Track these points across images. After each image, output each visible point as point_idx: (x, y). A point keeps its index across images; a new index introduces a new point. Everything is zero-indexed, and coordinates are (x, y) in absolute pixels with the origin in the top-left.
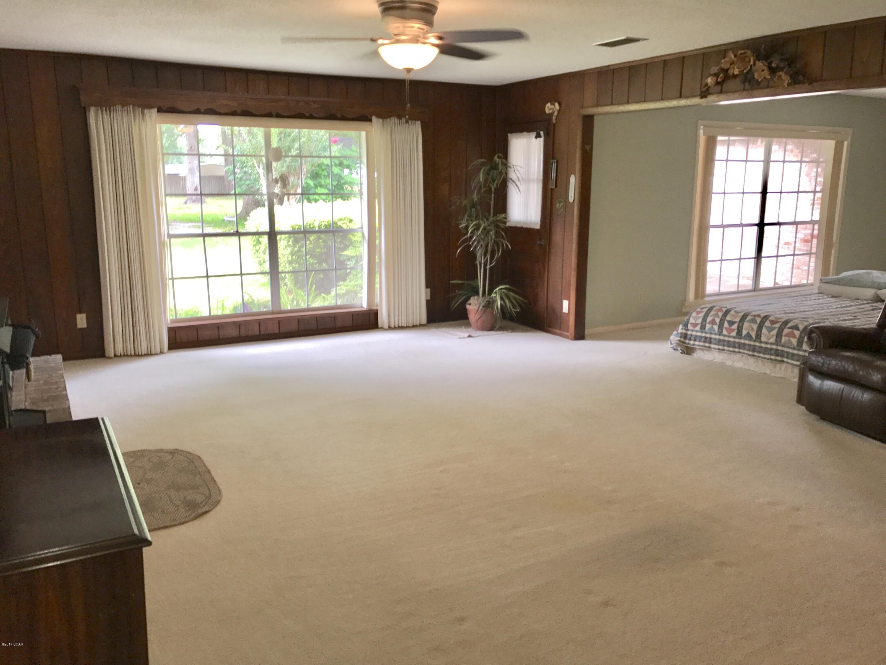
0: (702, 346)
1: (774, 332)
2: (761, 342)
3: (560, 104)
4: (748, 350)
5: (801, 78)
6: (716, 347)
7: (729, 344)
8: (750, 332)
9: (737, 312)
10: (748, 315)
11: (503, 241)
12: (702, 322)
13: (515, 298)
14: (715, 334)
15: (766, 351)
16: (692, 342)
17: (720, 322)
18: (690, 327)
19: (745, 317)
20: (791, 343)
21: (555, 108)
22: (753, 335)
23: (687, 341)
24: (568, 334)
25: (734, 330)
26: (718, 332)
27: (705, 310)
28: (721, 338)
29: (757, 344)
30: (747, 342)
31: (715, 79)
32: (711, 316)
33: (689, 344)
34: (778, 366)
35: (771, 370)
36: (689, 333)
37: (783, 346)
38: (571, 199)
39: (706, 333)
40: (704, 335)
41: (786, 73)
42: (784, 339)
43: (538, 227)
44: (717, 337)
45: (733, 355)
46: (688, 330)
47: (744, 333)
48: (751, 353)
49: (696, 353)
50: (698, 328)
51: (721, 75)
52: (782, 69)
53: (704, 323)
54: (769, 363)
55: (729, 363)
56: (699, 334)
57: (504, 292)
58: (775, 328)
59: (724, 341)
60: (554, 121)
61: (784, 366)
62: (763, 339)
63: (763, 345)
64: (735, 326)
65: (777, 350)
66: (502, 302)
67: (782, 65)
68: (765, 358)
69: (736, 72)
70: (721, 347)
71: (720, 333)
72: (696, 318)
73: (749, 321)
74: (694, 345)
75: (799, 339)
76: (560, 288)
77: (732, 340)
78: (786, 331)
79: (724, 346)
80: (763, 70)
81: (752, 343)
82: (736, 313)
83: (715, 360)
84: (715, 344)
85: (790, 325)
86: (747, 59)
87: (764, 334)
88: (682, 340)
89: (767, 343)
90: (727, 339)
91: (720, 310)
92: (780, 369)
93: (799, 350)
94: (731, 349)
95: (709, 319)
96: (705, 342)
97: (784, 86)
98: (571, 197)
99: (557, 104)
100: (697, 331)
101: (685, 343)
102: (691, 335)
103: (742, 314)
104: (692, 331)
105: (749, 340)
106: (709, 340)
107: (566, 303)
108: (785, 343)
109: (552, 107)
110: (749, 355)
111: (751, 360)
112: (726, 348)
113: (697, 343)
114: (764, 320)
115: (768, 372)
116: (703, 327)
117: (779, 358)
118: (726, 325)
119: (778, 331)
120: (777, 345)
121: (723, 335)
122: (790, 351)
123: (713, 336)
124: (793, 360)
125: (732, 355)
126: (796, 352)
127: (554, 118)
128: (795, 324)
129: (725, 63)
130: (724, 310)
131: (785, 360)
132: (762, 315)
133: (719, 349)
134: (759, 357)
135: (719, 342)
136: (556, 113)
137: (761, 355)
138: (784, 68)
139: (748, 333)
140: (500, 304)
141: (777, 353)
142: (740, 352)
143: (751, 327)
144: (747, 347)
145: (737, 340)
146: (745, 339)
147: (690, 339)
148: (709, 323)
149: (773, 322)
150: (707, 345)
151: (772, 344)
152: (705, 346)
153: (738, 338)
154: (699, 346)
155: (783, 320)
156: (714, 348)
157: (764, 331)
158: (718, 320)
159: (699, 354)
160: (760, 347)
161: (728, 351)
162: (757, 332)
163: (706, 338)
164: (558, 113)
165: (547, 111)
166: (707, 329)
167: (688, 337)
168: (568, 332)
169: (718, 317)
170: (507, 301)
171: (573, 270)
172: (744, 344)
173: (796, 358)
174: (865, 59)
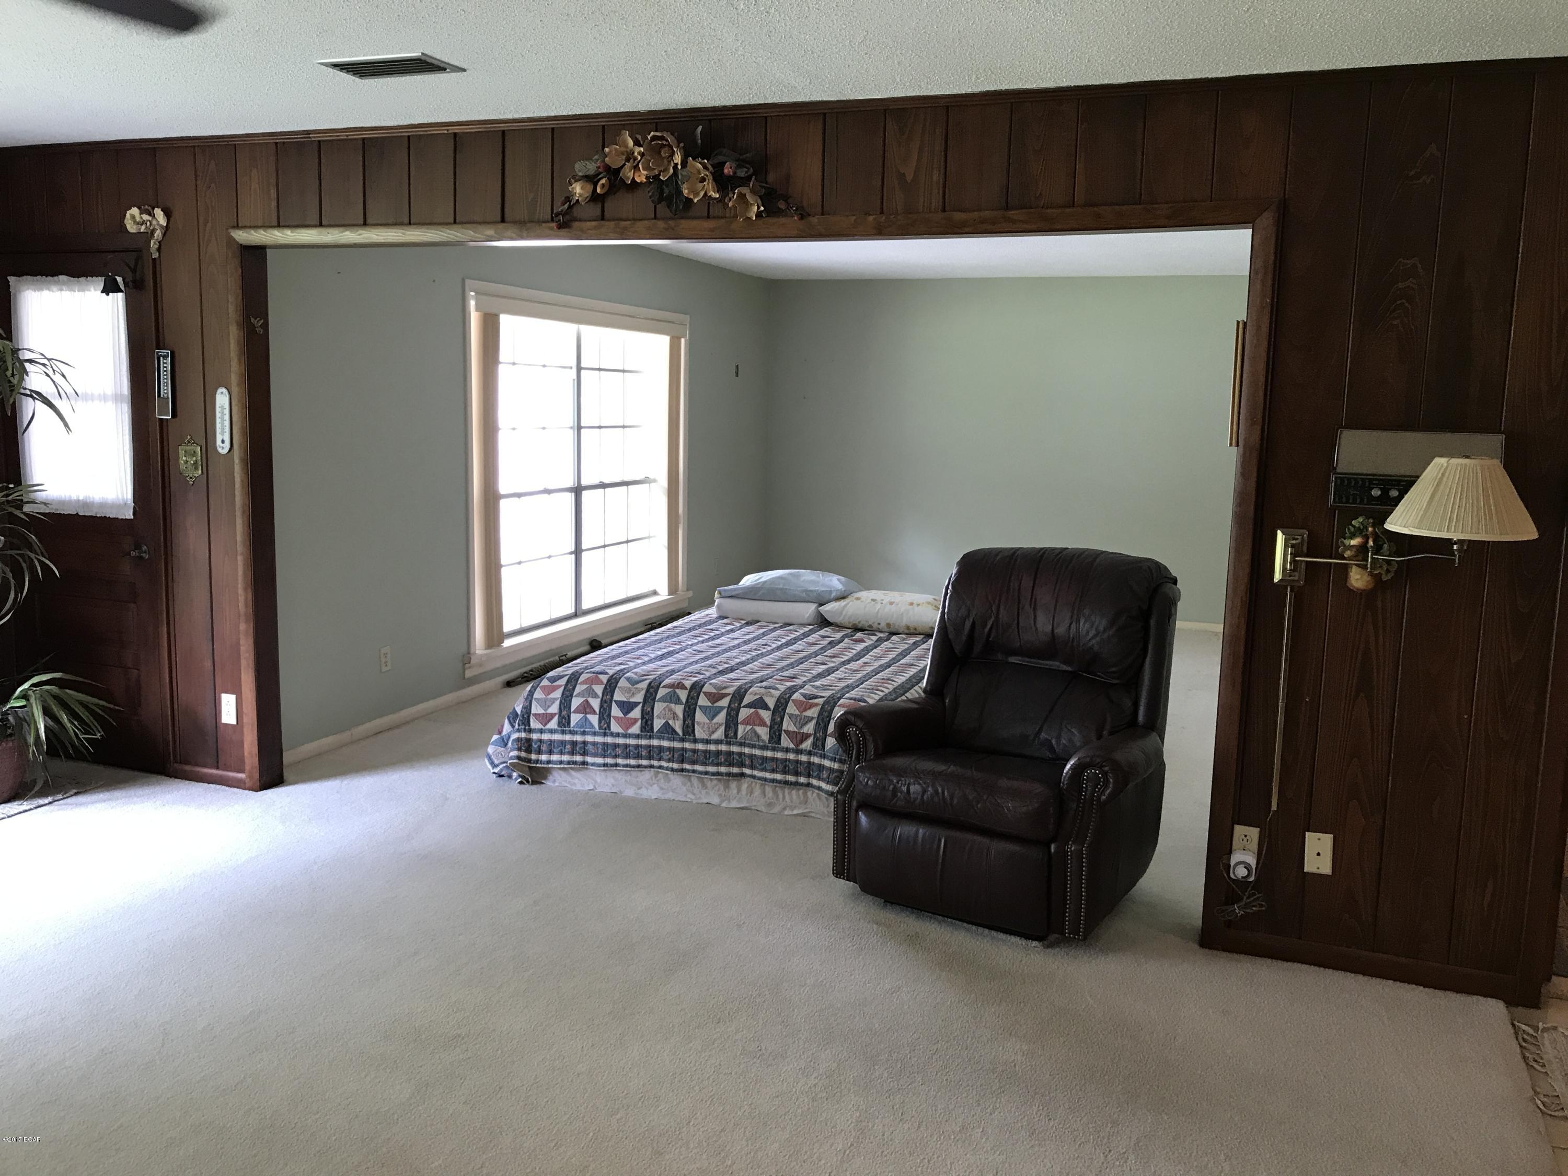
0: (569, 763)
1: (721, 717)
2: (695, 741)
3: (168, 214)
4: (669, 761)
5: (782, 205)
6: (600, 760)
7: (628, 752)
8: (670, 722)
9: (634, 682)
10: (658, 687)
11: (32, 556)
12: (560, 709)
13: (81, 703)
14: (595, 734)
15: (707, 758)
16: (544, 757)
17: (601, 706)
18: (534, 724)
19: (652, 690)
20: (758, 736)
21: (154, 222)
22: (678, 727)
23: (534, 757)
24: (242, 776)
25: (636, 721)
26: (600, 727)
27: (563, 682)
28: (609, 740)
29: (687, 745)
30: (665, 744)
31: (590, 187)
32: (578, 695)
33: (537, 761)
34: (734, 785)
35: (720, 795)
36: (535, 736)
37: (741, 744)
38: (223, 448)
39: (573, 733)
40: (568, 737)
41: (753, 192)
42: (741, 730)
43: (129, 515)
44: (599, 739)
45: (635, 772)
46: (530, 731)
47: (658, 724)
48: (675, 766)
49: (551, 778)
50: (553, 724)
51: (603, 181)
52: (744, 182)
53: (564, 713)
54: (715, 782)
55: (629, 792)
56: (557, 737)
57: (47, 691)
58: (722, 708)
59: (616, 746)
60: (155, 255)
61: (745, 784)
62: (699, 733)
63: (700, 746)
64: (636, 713)
65: (730, 753)
66: (50, 722)
67: (742, 173)
68: (706, 773)
69: (641, 178)
70: (609, 761)
71: (605, 730)
72: (546, 704)
73: (663, 699)
74: (549, 762)
75: (771, 728)
76: (208, 664)
77: (632, 742)
78: (744, 713)
79: (616, 757)
80: (703, 180)
81: (677, 745)
82: (633, 685)
83: (599, 790)
84: (595, 755)
85: (747, 699)
86: (664, 153)
87: (699, 723)
88: (523, 754)
89: (707, 742)
90: (621, 741)
91: (595, 680)
92: (739, 791)
93: (774, 749)
94: (633, 762)
95: (576, 702)
96: (572, 753)
97: (750, 218)
98: (223, 442)
99: (159, 213)
100: (551, 731)
101: (529, 761)
102: (541, 741)
103: (644, 685)
104: (541, 731)
105: (669, 739)
106: (583, 749)
107: (228, 704)
108: (744, 737)
109: (146, 217)
110: (672, 770)
111: (677, 780)
112: (620, 761)
113: (555, 758)
114: (694, 694)
115: (715, 800)
116: (564, 721)
117: (735, 770)
118: (616, 711)
119: (728, 714)
120: (729, 743)
121: (612, 735)
122: (757, 752)
123: (589, 738)
124: (764, 770)
125: (634, 774)
126: (769, 754)
127: (153, 245)
128: (758, 697)
129: (612, 155)
130: (604, 678)
131: (747, 771)
132: (688, 684)
133: (605, 765)
134: (694, 771)
135: (605, 750)
136: (158, 234)
137: (699, 768)
138: (749, 178)
139: (667, 724)
140: (46, 727)
141: (730, 759)
142: (652, 766)
143: (670, 710)
144: (666, 755)
145: (644, 742)
146: (660, 738)
147: (539, 752)
148: (577, 711)
149: (714, 698)
150: (578, 758)
151: (718, 742)
152: (575, 763)
153: (646, 737)
154: (561, 762)
155: (731, 690)
156: (593, 765)
157: (699, 716)
158: (595, 704)
159: (558, 780)
160: (695, 751)
161: (627, 766)
162: (684, 721)
163: (574, 744)
164: (164, 235)
165: (131, 228)
166: (572, 724)
167: (535, 746)
168: (242, 771)
169: (595, 696)
170: (65, 718)
171: (243, 618)
172: (661, 749)
173: (768, 766)
174: (909, 178)
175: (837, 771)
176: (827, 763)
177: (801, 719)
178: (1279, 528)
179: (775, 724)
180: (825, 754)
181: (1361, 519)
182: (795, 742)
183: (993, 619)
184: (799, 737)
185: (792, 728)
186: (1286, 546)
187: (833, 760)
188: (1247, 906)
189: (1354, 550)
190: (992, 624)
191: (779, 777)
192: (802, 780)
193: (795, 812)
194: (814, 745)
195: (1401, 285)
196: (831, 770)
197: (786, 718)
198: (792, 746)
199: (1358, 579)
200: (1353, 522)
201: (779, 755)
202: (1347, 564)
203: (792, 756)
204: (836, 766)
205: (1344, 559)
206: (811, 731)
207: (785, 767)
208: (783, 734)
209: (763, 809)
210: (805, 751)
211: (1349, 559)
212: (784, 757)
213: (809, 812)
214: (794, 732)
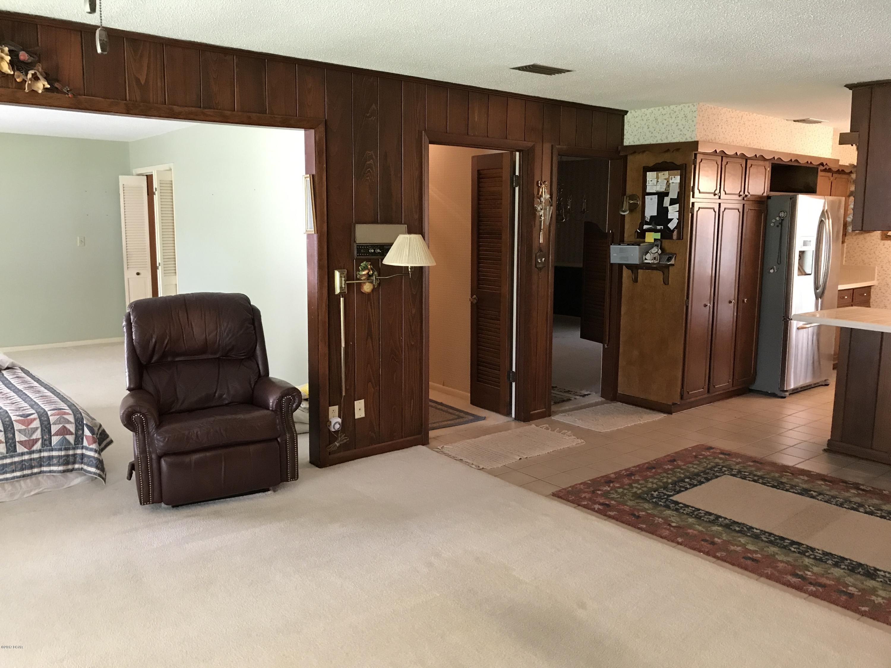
5: (58, 85)
41: (40, 73)
75: (6, 443)
93: (12, 457)
97: (35, 91)
126: (8, 461)
173: (9, 469)
174: (143, 82)
175: (64, 456)
176: (55, 453)
177: (29, 431)
178: (336, 269)
179: (9, 439)
180: (52, 448)
181: (364, 263)
182: (28, 446)
183: (168, 337)
184: (31, 443)
185: (24, 438)
186: (341, 277)
187: (60, 450)
188: (341, 441)
189: (366, 276)
190: (168, 341)
191: (18, 474)
192: (36, 470)
193: (32, 493)
194: (43, 445)
195: (368, 162)
196: (59, 457)
197: (17, 433)
198: (26, 450)
199: (367, 288)
200: (361, 264)
201: (16, 459)
202: (361, 283)
203: (26, 457)
204: (63, 453)
205: (362, 280)
206: (39, 436)
207: (22, 466)
208: (17, 444)
209: (7, 499)
210: (36, 450)
211: (364, 280)
212: (21, 459)
213: (43, 490)
214: (25, 441)
